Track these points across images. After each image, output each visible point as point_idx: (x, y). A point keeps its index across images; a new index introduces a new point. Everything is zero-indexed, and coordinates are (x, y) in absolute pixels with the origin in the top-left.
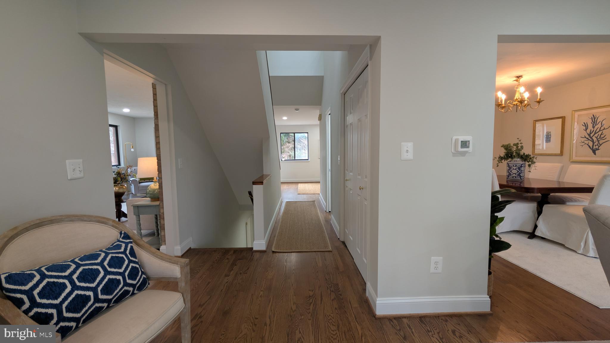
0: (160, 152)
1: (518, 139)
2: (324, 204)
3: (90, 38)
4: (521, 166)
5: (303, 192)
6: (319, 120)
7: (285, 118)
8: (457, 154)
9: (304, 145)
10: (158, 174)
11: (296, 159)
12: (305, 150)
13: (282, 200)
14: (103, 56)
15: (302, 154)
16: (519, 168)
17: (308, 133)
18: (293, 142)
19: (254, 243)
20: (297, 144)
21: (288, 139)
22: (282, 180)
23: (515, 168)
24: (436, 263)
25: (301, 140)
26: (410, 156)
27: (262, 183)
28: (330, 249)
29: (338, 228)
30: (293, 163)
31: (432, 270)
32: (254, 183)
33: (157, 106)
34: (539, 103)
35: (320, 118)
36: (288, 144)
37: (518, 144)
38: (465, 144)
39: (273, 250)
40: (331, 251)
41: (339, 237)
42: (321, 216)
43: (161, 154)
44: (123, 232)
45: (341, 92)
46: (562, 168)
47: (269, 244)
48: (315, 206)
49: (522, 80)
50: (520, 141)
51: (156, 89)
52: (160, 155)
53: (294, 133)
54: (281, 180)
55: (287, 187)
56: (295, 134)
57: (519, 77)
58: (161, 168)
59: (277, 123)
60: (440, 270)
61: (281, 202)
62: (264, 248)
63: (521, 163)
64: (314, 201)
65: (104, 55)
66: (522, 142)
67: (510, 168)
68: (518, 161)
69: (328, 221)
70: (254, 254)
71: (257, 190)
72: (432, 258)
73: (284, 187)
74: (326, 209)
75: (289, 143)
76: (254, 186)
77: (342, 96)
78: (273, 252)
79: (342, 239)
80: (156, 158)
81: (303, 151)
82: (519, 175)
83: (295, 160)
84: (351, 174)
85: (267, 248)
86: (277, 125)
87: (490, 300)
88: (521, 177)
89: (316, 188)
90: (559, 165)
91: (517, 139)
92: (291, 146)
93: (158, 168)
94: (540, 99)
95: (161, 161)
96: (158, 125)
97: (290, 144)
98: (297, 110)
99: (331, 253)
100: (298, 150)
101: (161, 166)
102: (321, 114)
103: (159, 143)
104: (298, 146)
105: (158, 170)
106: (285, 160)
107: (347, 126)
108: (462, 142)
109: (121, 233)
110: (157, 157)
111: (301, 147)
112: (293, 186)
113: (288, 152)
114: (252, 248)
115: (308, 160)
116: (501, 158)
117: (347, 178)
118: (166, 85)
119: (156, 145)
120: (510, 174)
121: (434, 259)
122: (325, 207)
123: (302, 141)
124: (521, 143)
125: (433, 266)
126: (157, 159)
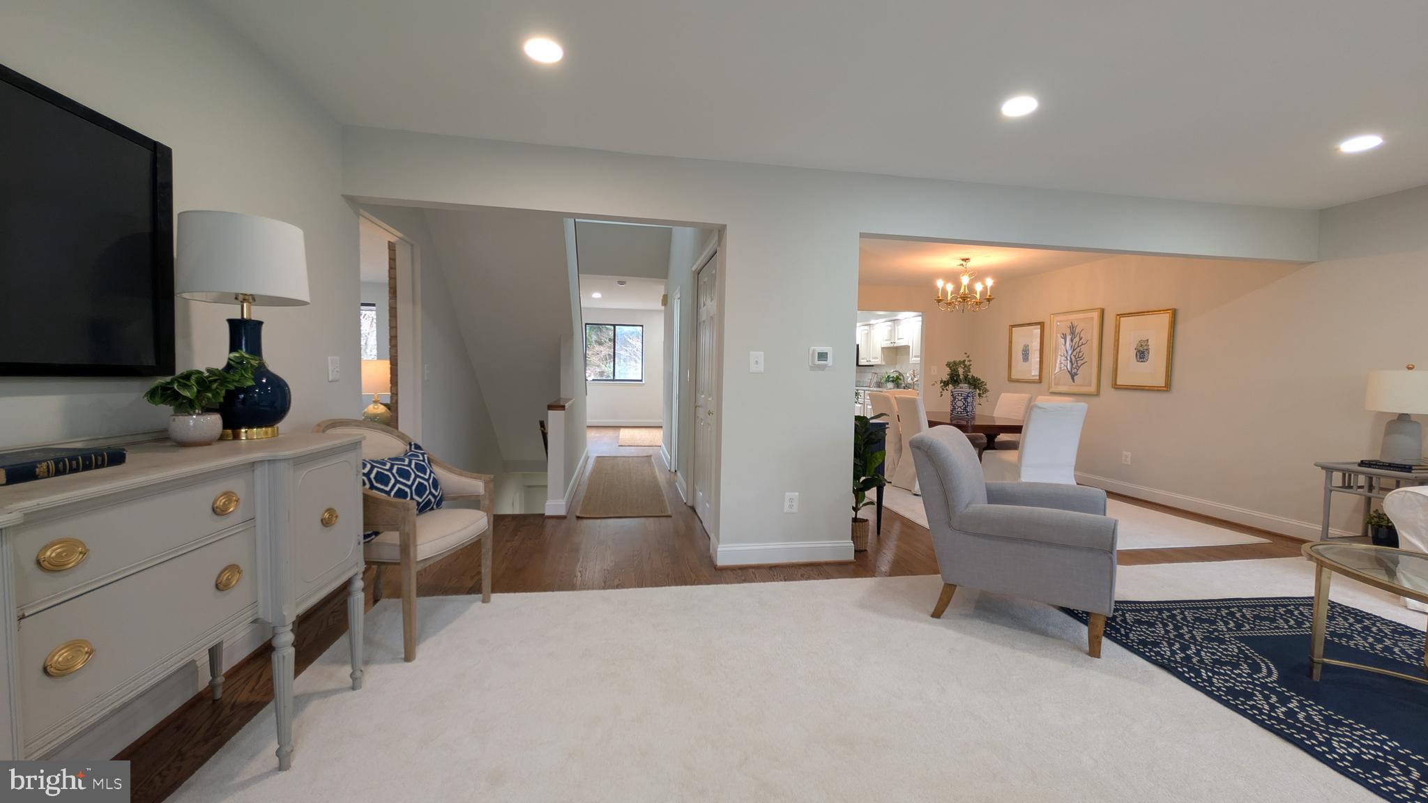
0: (396, 352)
1: (966, 354)
2: (666, 458)
3: (351, 200)
4: (968, 396)
5: (630, 444)
6: (662, 305)
7: (597, 295)
8: (815, 368)
9: (635, 350)
10: (391, 387)
11: (617, 378)
12: (636, 361)
13: (587, 454)
14: (359, 218)
15: (629, 369)
16: (965, 399)
17: (642, 326)
18: (612, 344)
19: (547, 504)
20: (619, 347)
21: (598, 335)
22: (589, 421)
23: (960, 398)
24: (791, 500)
25: (629, 339)
26: (761, 368)
27: (563, 408)
28: (670, 513)
29: (684, 485)
30: (611, 387)
31: (786, 509)
32: (551, 407)
33: (395, 278)
34: (989, 301)
35: (665, 301)
36: (597, 348)
37: (964, 361)
38: (822, 356)
39: (578, 514)
40: (671, 516)
41: (687, 501)
42: (661, 478)
43: (399, 354)
44: (413, 443)
45: (694, 269)
46: (1030, 400)
47: (570, 507)
48: (650, 464)
49: (970, 264)
50: (968, 357)
51: (395, 250)
52: (397, 356)
53: (614, 326)
54: (587, 421)
55: (597, 435)
56: (617, 327)
57: (966, 260)
58: (397, 379)
59: (585, 303)
60: (795, 509)
61: (585, 457)
62: (563, 513)
63: (968, 390)
64: (650, 456)
65: (361, 217)
66: (970, 358)
67: (954, 398)
68: (965, 388)
69: (672, 484)
70: (546, 521)
71: (554, 418)
72: (787, 494)
73: (591, 435)
74: (670, 468)
75: (600, 344)
76: (549, 411)
77: (694, 277)
78: (578, 518)
79: (690, 504)
80: (388, 362)
81: (633, 363)
82: (965, 409)
83: (614, 380)
84: (703, 396)
85: (568, 513)
86: (584, 308)
87: (853, 545)
88: (967, 412)
89: (656, 437)
90: (1026, 396)
91: (963, 353)
92: (606, 350)
93: (391, 378)
94: (990, 296)
95: (397, 366)
96: (396, 308)
97: (602, 348)
98: (622, 283)
99: (669, 519)
100: (622, 361)
101: (397, 375)
102: (667, 295)
103: (396, 337)
104: (622, 352)
105: (391, 381)
106: (593, 380)
107: (700, 323)
108: (818, 353)
109: (410, 445)
110: (391, 360)
111: (628, 355)
112: (610, 433)
113: (598, 366)
114: (544, 514)
115: (641, 381)
116: (946, 384)
117: (699, 404)
118: (412, 245)
119: (390, 340)
120: (954, 408)
121: (788, 495)
122: (668, 462)
123: (630, 341)
124: (969, 361)
125: (787, 504)
126: (391, 364)
